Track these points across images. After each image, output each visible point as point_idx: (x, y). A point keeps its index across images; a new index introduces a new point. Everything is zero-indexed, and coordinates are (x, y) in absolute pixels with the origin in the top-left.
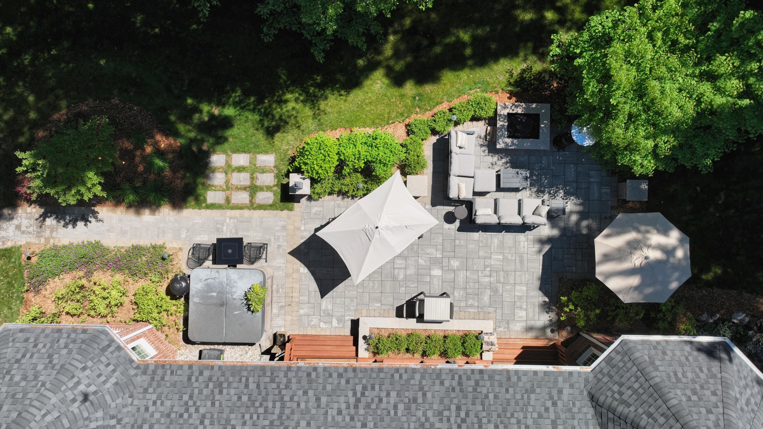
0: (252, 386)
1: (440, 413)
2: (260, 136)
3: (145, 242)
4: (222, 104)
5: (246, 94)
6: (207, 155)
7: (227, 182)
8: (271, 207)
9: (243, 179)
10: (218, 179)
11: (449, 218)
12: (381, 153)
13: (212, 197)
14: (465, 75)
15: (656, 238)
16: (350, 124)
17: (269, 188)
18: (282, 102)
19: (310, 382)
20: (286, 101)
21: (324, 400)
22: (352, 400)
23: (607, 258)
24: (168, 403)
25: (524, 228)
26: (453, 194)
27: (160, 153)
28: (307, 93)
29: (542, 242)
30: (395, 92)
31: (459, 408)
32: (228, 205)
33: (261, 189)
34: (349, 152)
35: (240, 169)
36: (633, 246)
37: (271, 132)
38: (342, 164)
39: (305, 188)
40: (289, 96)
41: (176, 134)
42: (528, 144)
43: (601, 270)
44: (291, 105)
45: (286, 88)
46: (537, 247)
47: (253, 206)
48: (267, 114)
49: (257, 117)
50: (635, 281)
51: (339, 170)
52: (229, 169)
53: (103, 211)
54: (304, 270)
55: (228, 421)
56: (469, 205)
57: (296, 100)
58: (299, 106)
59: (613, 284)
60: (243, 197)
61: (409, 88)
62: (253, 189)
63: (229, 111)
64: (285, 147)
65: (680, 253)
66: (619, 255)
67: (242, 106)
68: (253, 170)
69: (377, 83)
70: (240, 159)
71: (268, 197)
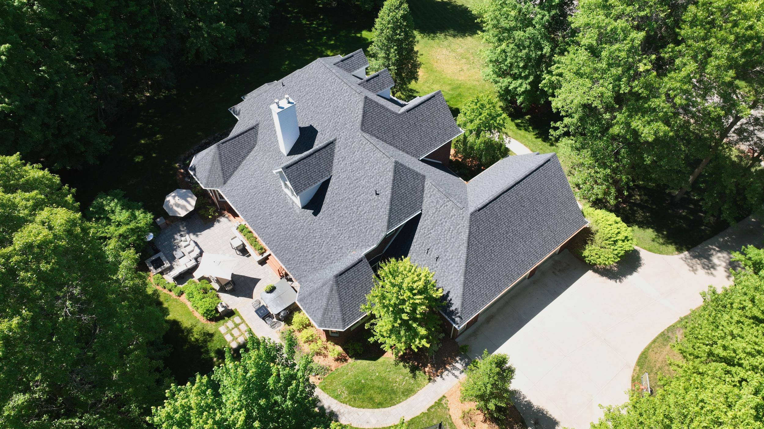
0: (282, 253)
1: (254, 209)
2: (215, 338)
4: (212, 359)
5: (201, 353)
6: (235, 350)
7: (240, 336)
8: (239, 315)
9: (236, 332)
10: (241, 339)
13: (249, 335)
15: (173, 203)
16: (189, 311)
17: (233, 321)
18: (197, 340)
19: (270, 242)
20: (196, 338)
21: (272, 235)
22: (267, 229)
23: (187, 210)
24: (303, 268)
28: (188, 335)
29: (197, 236)
30: (170, 309)
31: (250, 206)
32: (248, 329)
33: (235, 323)
35: (232, 335)
36: (178, 205)
37: (211, 335)
40: (193, 339)
42: (163, 258)
43: (191, 209)
44: (196, 336)
45: (190, 343)
46: (200, 236)
47: (243, 321)
48: (205, 341)
49: (209, 344)
50: (189, 199)
52: (235, 339)
54: (255, 291)
55: (295, 250)
56: (195, 258)
57: (193, 336)
58: (195, 333)
60: (243, 327)
61: (165, 305)
62: (237, 326)
63: (213, 355)
64: (214, 327)
65: (173, 194)
66: (183, 207)
67: (207, 352)
68: (230, 331)
69: (171, 317)
70: (228, 338)
71: (236, 319)
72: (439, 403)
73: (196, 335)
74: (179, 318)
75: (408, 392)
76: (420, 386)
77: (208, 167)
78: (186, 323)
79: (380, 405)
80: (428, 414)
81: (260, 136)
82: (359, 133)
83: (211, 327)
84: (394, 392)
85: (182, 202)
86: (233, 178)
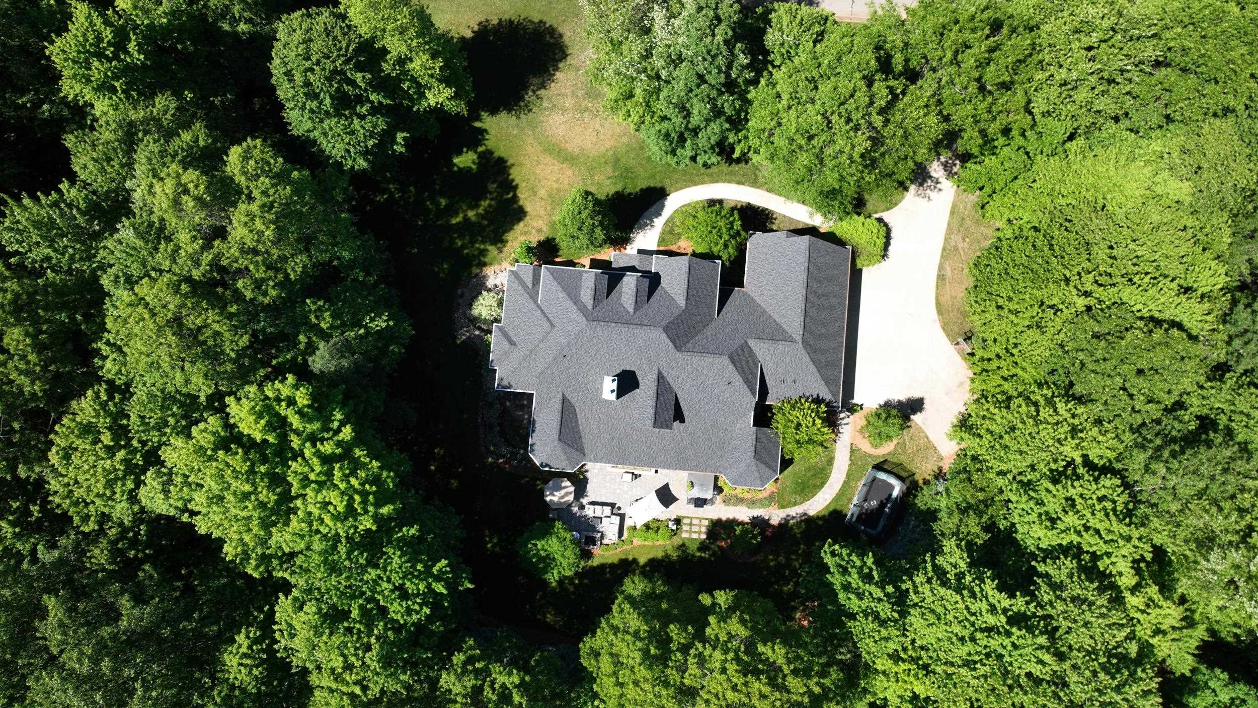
2: (687, 544)
3: (731, 508)
4: (701, 557)
5: (691, 560)
6: (708, 538)
7: (700, 528)
8: (684, 518)
9: (694, 529)
10: (704, 529)
11: (619, 508)
12: (643, 534)
13: (706, 523)
14: (610, 561)
15: (555, 499)
16: (654, 546)
17: (685, 524)
18: (678, 556)
23: (570, 493)
25: (593, 503)
26: (618, 518)
27: (724, 539)
28: (668, 559)
30: (636, 557)
32: (700, 519)
33: (688, 524)
34: (654, 536)
35: (695, 532)
36: (563, 497)
37: (683, 545)
38: (657, 532)
39: (670, 524)
40: (676, 558)
41: (719, 547)
42: (591, 535)
43: (572, 489)
45: (676, 561)
46: (588, 497)
47: (691, 518)
48: (684, 552)
49: (688, 551)
50: (563, 484)
51: (658, 528)
52: (700, 533)
53: (747, 520)
54: (673, 494)
56: (613, 514)
57: (673, 557)
58: (672, 554)
59: (568, 483)
60: (695, 522)
61: (630, 558)
62: (691, 524)
63: (698, 554)
64: (678, 539)
65: (548, 494)
66: (567, 494)
67: (693, 556)
68: (690, 532)
69: (642, 561)
70: (695, 536)
71: (686, 521)
72: (852, 451)
73: (674, 555)
74: (651, 556)
75: (830, 461)
76: (833, 451)
77: (564, 457)
78: (659, 554)
79: (823, 484)
80: (852, 463)
81: (573, 401)
82: (678, 355)
83: (677, 541)
84: (823, 469)
85: (563, 492)
86: (585, 446)
